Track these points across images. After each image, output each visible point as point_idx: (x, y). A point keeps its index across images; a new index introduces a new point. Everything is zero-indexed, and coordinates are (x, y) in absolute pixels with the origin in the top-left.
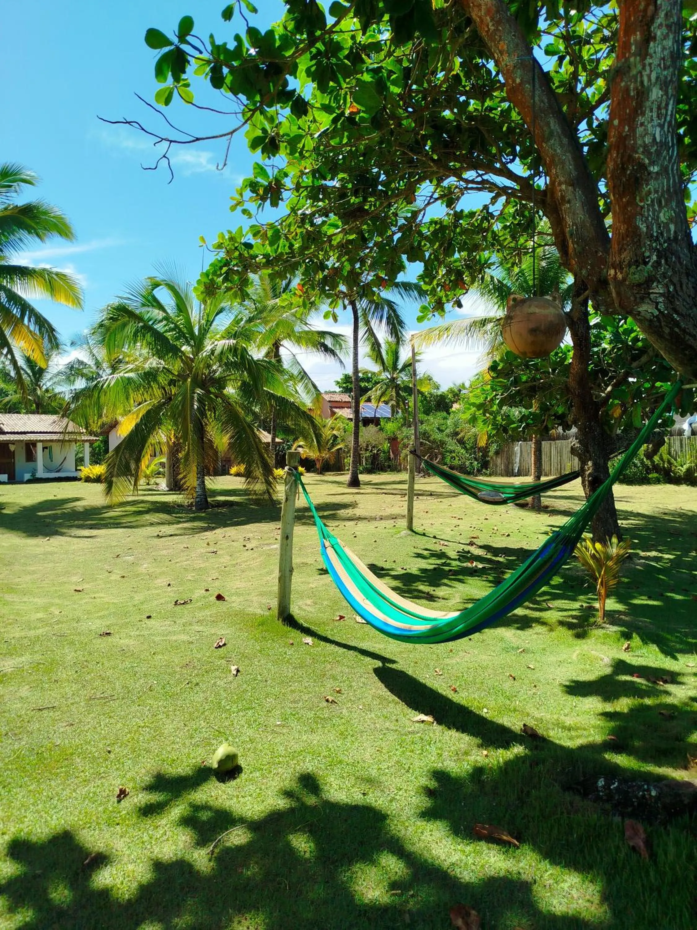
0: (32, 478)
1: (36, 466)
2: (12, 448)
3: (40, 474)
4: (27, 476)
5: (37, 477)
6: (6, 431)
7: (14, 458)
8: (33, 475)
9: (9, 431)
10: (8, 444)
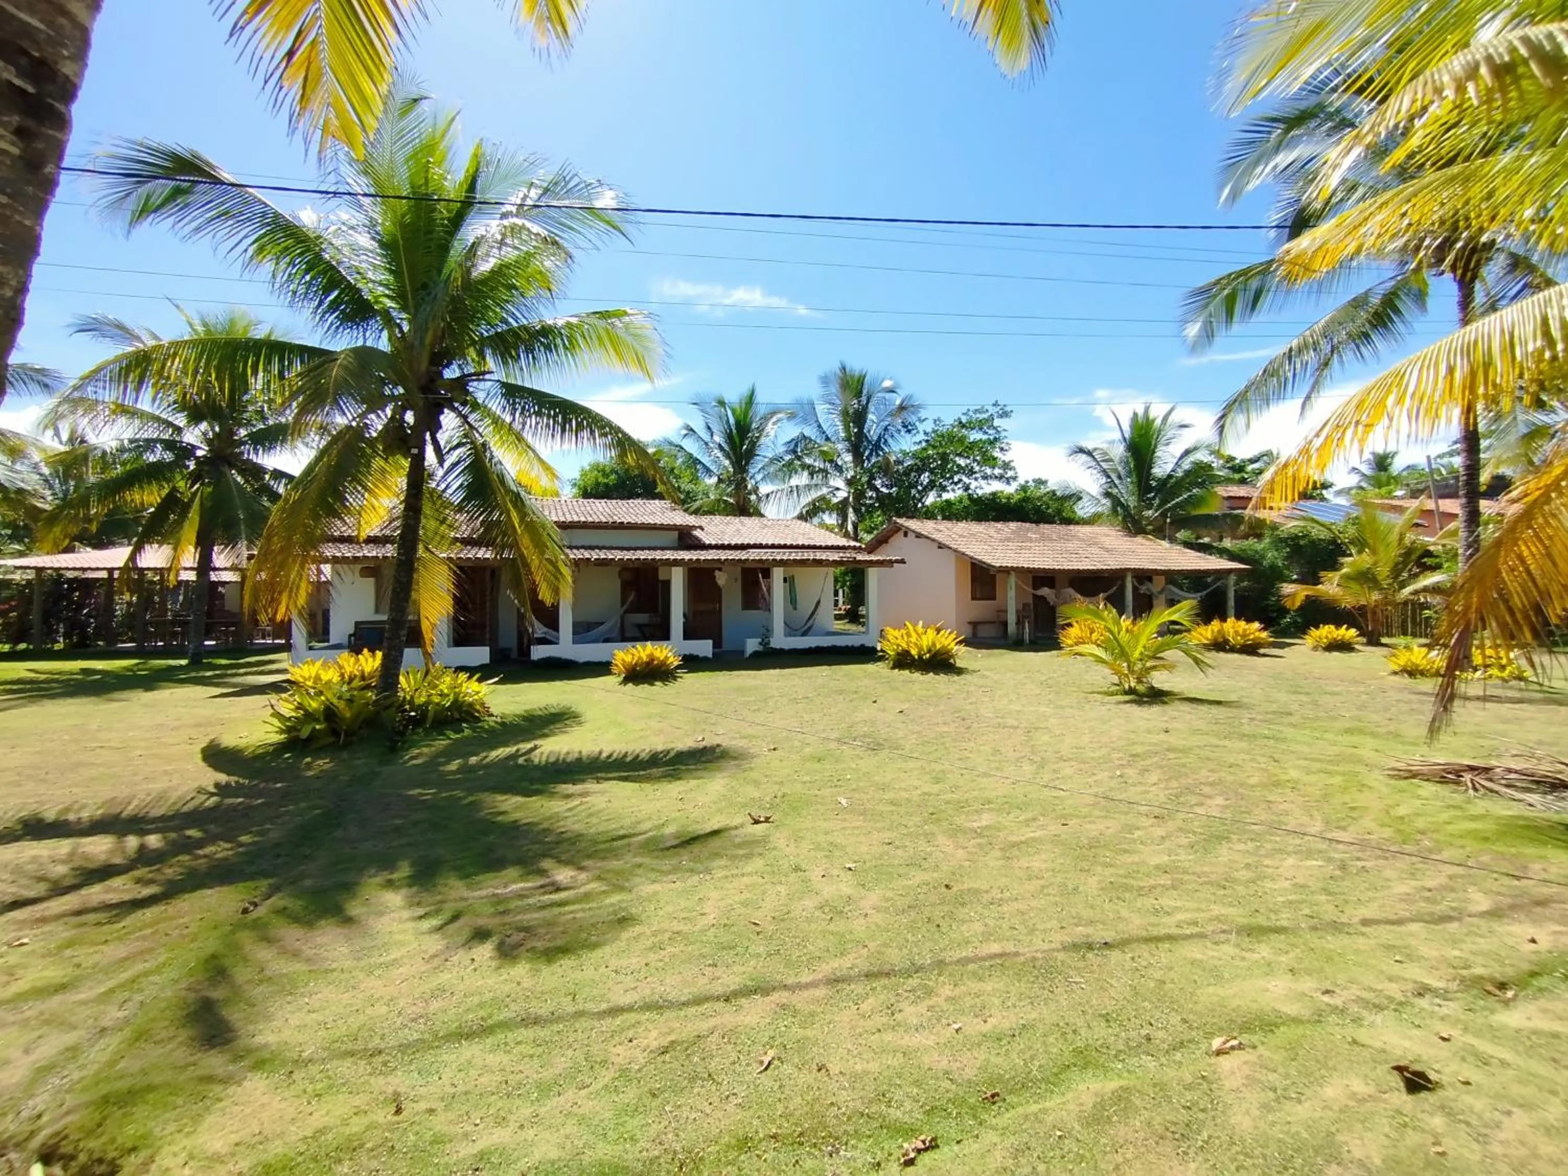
0: (760, 648)
1: (771, 619)
2: (721, 579)
3: (780, 640)
4: (752, 645)
5: (772, 645)
6: (707, 542)
7: (720, 602)
8: (765, 643)
9: (714, 543)
10: (713, 570)
